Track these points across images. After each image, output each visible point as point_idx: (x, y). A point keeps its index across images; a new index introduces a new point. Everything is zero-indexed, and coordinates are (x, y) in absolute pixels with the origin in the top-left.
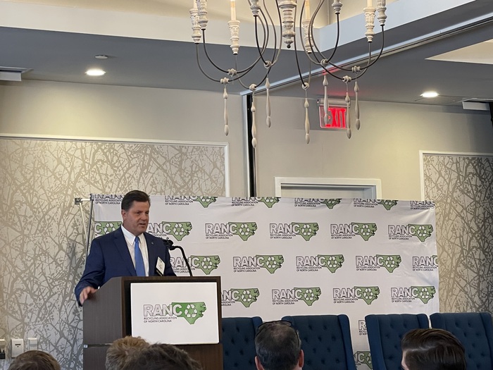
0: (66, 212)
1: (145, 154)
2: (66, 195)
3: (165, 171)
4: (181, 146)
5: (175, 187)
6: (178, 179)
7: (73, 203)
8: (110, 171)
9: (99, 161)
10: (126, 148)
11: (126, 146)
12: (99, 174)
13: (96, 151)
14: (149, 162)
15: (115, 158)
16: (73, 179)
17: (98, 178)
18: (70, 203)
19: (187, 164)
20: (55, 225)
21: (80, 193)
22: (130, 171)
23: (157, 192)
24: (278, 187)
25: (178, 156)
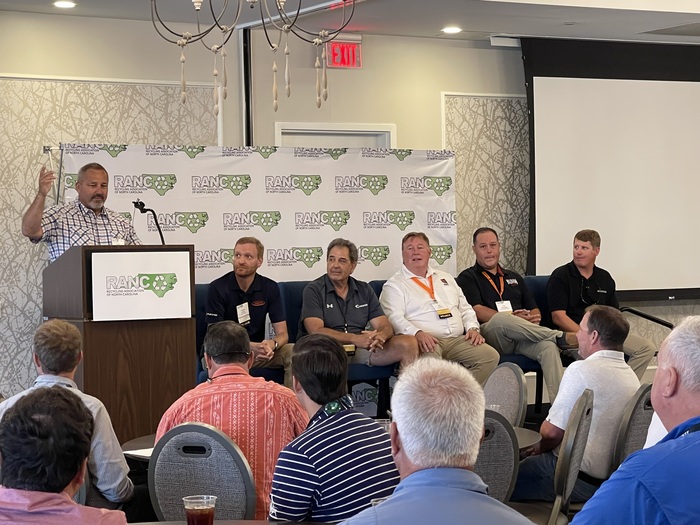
0: (34, 162)
1: (126, 96)
2: (34, 142)
3: (148, 115)
4: (167, 87)
5: (160, 133)
6: (163, 124)
7: (42, 151)
8: (85, 115)
9: (71, 103)
10: (103, 88)
11: (104, 86)
12: (72, 118)
13: (68, 92)
14: (130, 105)
15: (91, 101)
16: (42, 125)
17: (71, 123)
18: (39, 151)
19: (174, 107)
20: (21, 175)
21: (50, 140)
22: (108, 115)
23: (139, 139)
24: (278, 132)
25: (163, 98)
